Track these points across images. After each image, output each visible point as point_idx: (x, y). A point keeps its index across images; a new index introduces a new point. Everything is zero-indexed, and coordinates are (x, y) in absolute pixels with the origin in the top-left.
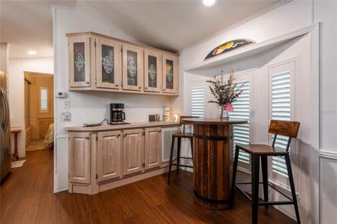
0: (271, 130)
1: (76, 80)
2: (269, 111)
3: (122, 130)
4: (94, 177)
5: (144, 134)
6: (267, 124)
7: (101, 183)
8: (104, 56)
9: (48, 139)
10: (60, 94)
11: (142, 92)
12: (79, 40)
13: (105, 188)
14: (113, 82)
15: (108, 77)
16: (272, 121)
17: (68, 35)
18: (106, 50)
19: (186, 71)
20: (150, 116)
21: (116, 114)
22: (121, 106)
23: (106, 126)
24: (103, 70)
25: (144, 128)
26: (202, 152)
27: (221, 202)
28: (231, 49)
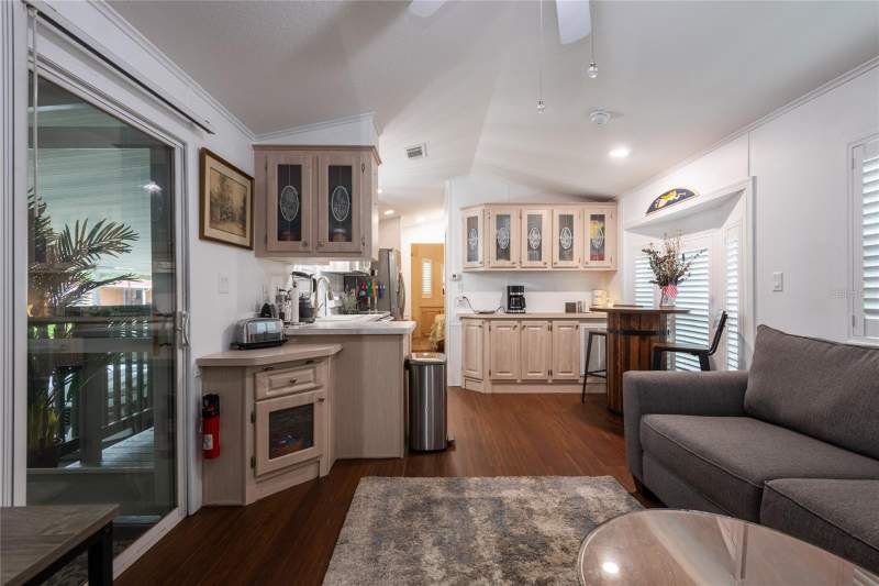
1: (469, 260)
3: (520, 320)
4: (487, 373)
5: (550, 329)
7: (496, 382)
8: (498, 228)
9: (434, 335)
10: (454, 276)
11: (550, 268)
12: (472, 214)
13: (500, 389)
14: (509, 259)
15: (503, 253)
17: (463, 209)
18: (502, 220)
19: (627, 230)
20: (567, 304)
21: (516, 300)
22: (521, 289)
23: (501, 314)
24: (498, 245)
25: (550, 320)
28: (674, 201)
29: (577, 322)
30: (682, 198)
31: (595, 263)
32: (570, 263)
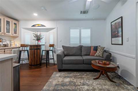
0: (50, 46)
2: (49, 42)
6: (49, 45)
11: (3, 35)
16: (50, 44)
26: (33, 53)
27: (39, 64)
28: (40, 26)
29: (11, 49)
30: (42, 26)
31: (15, 34)
32: (9, 34)
